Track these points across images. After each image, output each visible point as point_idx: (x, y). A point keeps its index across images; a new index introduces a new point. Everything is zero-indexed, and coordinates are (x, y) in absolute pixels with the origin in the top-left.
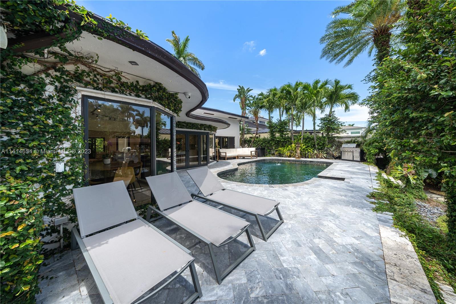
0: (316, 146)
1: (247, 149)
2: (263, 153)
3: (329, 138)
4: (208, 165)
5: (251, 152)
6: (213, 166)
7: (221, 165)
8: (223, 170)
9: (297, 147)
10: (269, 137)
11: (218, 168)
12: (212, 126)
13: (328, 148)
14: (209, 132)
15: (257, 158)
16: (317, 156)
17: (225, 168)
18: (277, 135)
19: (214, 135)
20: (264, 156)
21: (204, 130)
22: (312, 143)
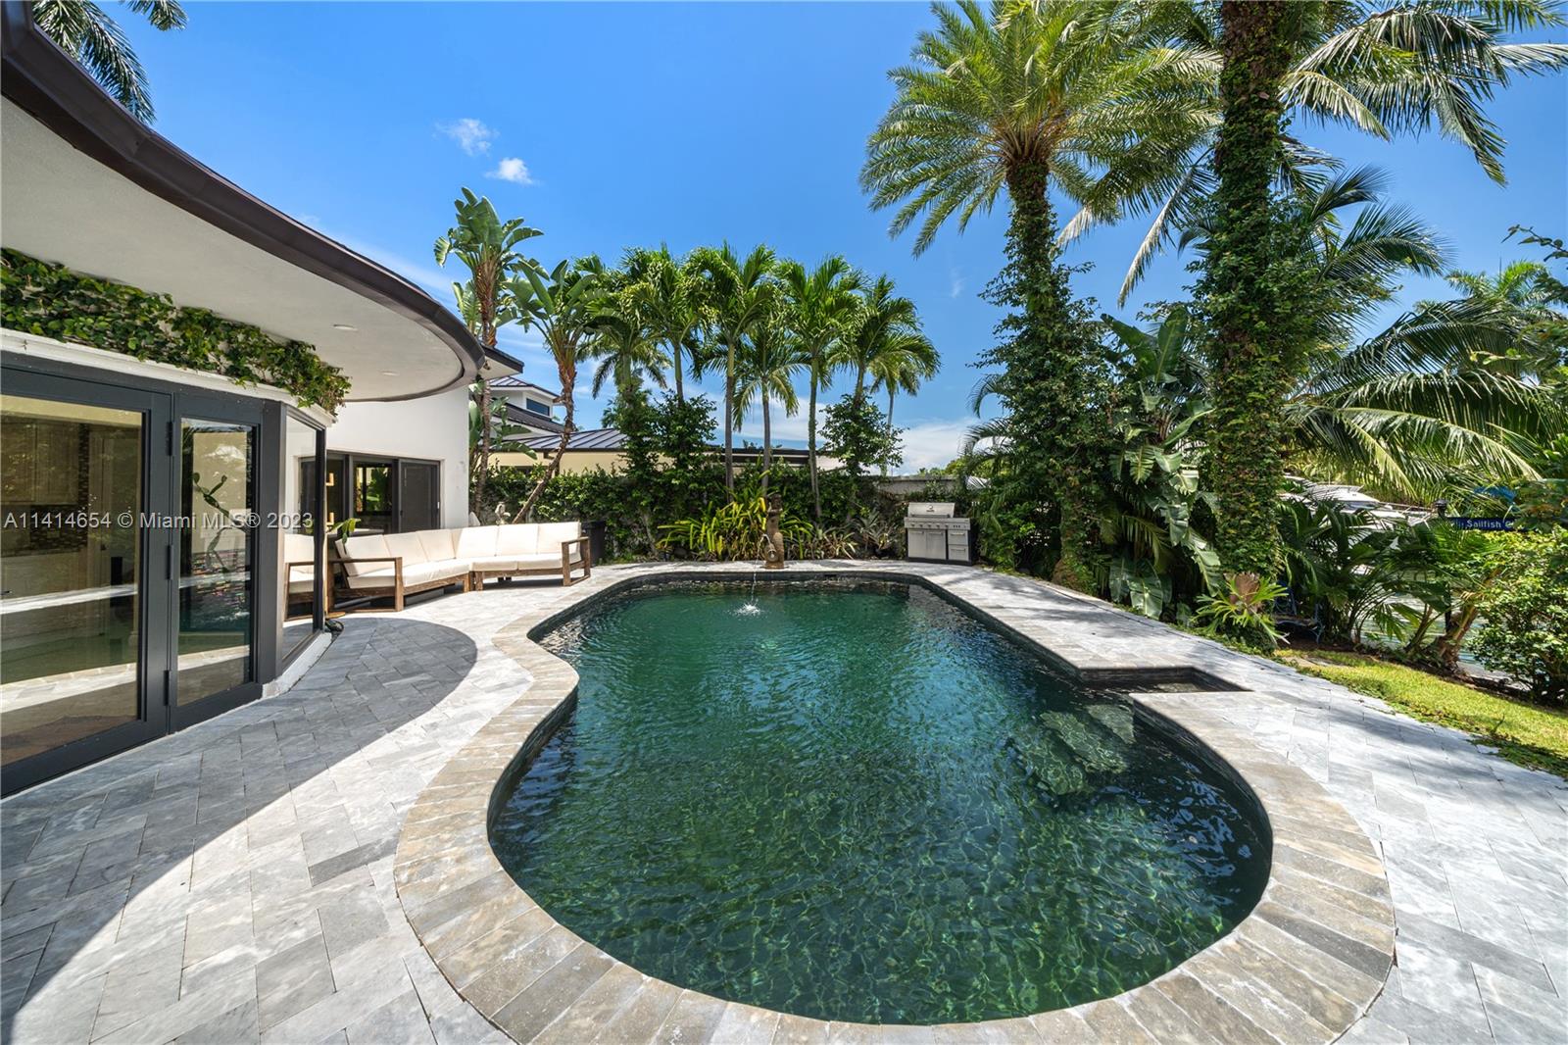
0: (820, 513)
1: (530, 528)
2: (598, 548)
3: (858, 480)
4: (265, 687)
5: (565, 545)
6: (325, 694)
7: (406, 676)
8: (491, 743)
9: (771, 515)
10: (623, 471)
11: (412, 718)
12: (315, 356)
13: (857, 517)
14: (286, 402)
15: (587, 573)
16: (827, 549)
17: (477, 707)
18: (664, 462)
19: (313, 433)
20: (604, 562)
21: (226, 374)
22: (803, 500)
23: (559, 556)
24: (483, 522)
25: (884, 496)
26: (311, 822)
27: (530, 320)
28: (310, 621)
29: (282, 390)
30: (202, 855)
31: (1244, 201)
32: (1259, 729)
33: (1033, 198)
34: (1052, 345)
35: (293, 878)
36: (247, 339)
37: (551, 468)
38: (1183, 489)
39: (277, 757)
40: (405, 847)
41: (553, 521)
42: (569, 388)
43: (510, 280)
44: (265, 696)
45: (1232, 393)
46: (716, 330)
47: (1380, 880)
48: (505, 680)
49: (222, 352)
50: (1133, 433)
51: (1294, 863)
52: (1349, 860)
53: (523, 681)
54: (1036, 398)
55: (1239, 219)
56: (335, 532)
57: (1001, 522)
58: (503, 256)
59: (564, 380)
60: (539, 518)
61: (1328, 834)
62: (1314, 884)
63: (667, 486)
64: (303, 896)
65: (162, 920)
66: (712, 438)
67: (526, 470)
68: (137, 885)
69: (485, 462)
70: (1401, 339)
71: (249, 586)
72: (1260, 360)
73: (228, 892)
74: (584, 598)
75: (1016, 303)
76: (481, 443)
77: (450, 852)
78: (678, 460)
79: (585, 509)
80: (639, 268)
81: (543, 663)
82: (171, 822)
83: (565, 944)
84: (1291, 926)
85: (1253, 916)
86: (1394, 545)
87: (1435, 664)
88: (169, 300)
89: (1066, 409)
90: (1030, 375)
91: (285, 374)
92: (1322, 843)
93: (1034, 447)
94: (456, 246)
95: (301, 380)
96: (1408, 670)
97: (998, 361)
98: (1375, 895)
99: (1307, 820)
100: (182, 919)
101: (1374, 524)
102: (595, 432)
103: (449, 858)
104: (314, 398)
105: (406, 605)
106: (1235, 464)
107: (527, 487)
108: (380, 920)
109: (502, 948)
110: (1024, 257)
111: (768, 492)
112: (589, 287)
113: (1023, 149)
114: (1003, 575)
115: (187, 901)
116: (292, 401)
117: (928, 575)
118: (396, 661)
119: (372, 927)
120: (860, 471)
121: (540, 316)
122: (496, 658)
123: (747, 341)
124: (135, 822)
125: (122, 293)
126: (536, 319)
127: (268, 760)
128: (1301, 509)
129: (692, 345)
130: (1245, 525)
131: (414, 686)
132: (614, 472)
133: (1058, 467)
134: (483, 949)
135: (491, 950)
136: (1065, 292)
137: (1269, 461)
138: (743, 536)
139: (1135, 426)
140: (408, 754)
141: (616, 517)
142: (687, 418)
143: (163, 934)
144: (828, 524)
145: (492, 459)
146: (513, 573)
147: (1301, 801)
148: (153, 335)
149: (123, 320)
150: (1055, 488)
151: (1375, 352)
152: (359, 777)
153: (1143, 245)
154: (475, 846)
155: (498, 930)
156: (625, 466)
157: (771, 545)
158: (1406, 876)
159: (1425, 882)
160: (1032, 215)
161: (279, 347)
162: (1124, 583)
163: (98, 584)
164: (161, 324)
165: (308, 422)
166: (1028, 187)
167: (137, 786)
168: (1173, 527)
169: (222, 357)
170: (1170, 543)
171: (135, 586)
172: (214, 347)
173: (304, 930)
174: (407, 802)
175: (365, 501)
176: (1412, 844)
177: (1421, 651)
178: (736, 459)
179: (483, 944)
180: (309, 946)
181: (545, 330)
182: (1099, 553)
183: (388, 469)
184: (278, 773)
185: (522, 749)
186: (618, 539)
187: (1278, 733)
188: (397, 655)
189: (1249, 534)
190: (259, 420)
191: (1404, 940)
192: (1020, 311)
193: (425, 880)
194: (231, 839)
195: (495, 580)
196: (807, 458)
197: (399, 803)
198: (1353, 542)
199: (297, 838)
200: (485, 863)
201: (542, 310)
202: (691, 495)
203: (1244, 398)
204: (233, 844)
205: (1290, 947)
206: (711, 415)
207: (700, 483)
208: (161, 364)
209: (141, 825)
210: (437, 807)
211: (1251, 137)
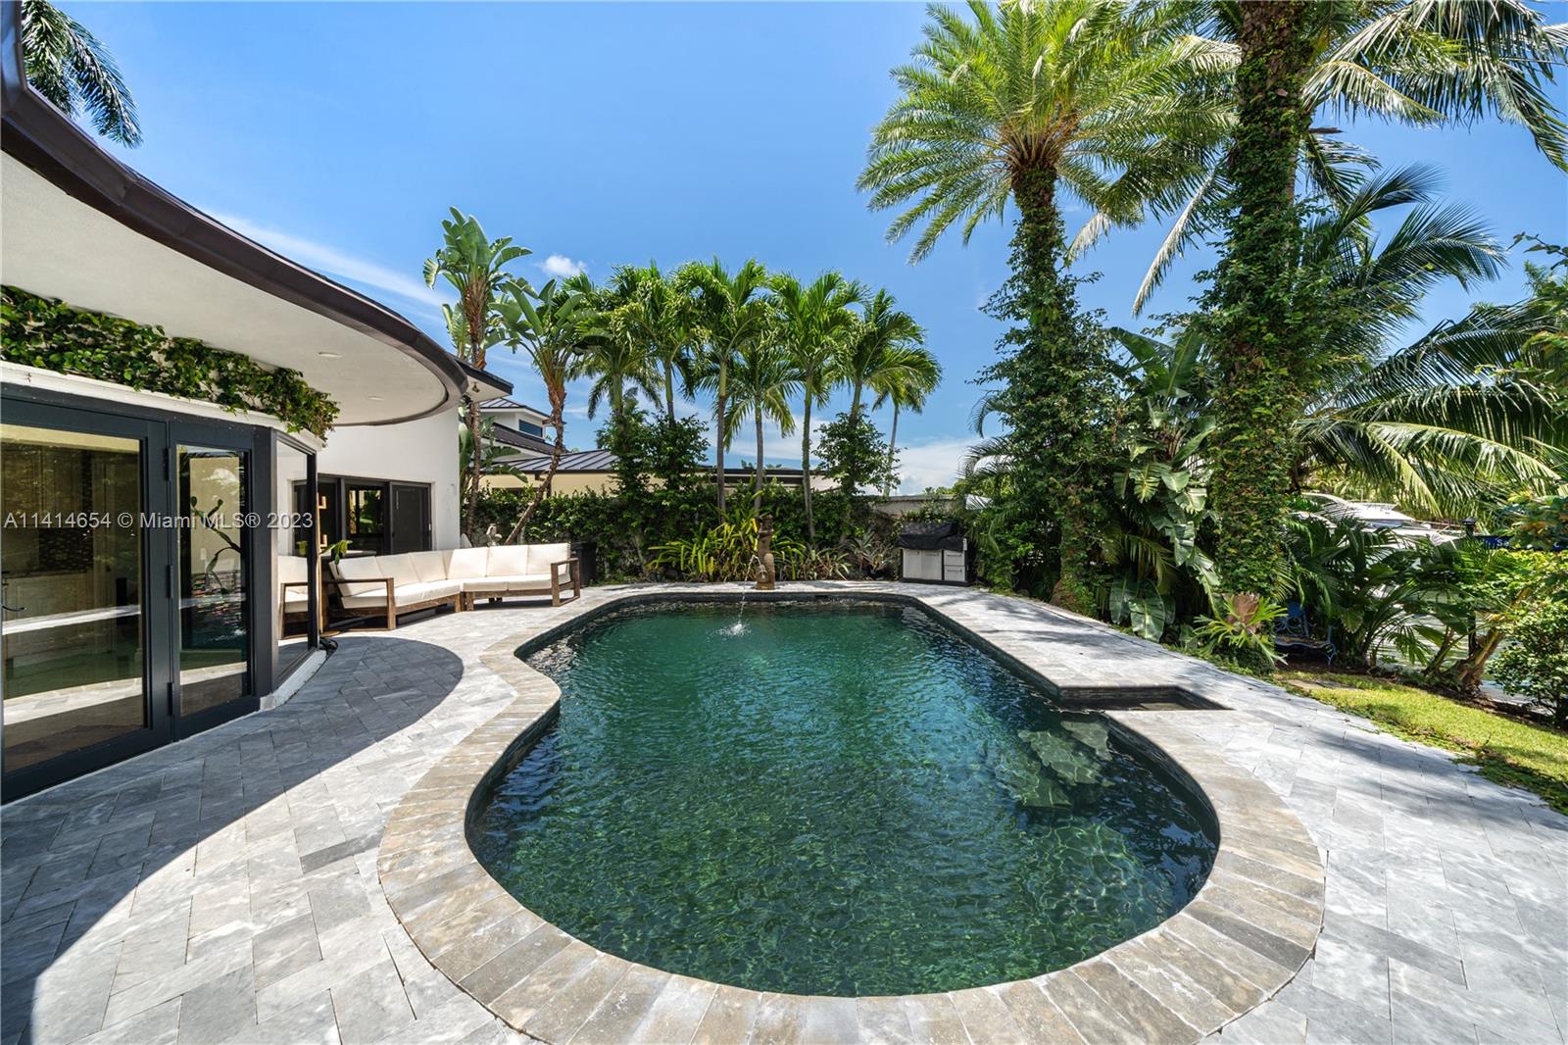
0: (813, 533)
1: (521, 550)
2: (588, 569)
3: (853, 500)
4: (263, 700)
5: (554, 567)
6: (319, 707)
7: (395, 691)
8: (473, 752)
9: (762, 536)
10: (613, 492)
11: (400, 728)
12: (303, 383)
13: (851, 538)
14: (275, 427)
15: (577, 594)
16: (820, 570)
17: (461, 720)
18: (655, 483)
19: (304, 457)
20: (596, 583)
21: (217, 402)
22: (796, 520)
23: (548, 577)
24: (474, 544)
25: (881, 517)
26: (304, 820)
27: (519, 341)
28: (305, 639)
29: (271, 416)
30: (204, 846)
31: (1257, 206)
32: (1231, 745)
33: (1040, 206)
34: (1056, 361)
35: (287, 865)
36: (236, 367)
37: (541, 489)
38: (1190, 508)
39: (273, 763)
40: (387, 842)
41: (544, 543)
42: (558, 409)
43: (498, 302)
44: (262, 709)
45: (1237, 408)
46: (707, 348)
47: (1317, 884)
48: (490, 695)
49: (213, 380)
50: (1138, 450)
51: (1235, 867)
52: (1292, 866)
53: (507, 696)
54: (1037, 415)
55: (1251, 225)
56: (328, 553)
57: (999, 542)
58: (492, 277)
59: (553, 402)
60: (530, 540)
61: (1277, 843)
62: (1249, 887)
63: (657, 507)
64: (294, 881)
65: (170, 900)
66: (703, 458)
67: (517, 492)
68: (147, 871)
69: (476, 485)
70: (1436, 349)
71: (246, 607)
72: (1267, 374)
73: (228, 877)
74: (572, 618)
75: (1019, 317)
76: (471, 465)
77: (429, 846)
78: (669, 481)
79: (577, 531)
80: (629, 286)
81: (527, 680)
82: (176, 818)
83: (529, 924)
84: (1217, 922)
85: (1182, 913)
86: (1416, 565)
87: (1454, 688)
88: (162, 332)
89: (1068, 425)
90: (1033, 391)
91: (274, 401)
92: (1267, 850)
93: (1035, 465)
94: (444, 267)
95: (289, 407)
96: (1424, 694)
97: (999, 377)
98: (1309, 897)
99: (1258, 830)
100: (187, 899)
101: (1396, 542)
102: (587, 453)
103: (428, 852)
104: (303, 424)
105: (398, 625)
106: (1238, 481)
107: (518, 509)
108: (363, 902)
109: (471, 926)
110: (1028, 268)
111: (761, 513)
112: (577, 307)
113: (1030, 153)
114: (999, 596)
115: (191, 884)
116: (281, 427)
117: (922, 595)
118: (386, 677)
119: (356, 907)
120: (855, 491)
121: (528, 337)
122: (482, 674)
123: (740, 359)
124: (145, 817)
125: (117, 326)
126: (524, 340)
127: (266, 765)
128: (1318, 528)
129: (684, 364)
130: (1246, 545)
131: (403, 699)
132: (604, 493)
133: (1059, 486)
134: (454, 927)
135: (462, 928)
136: (1071, 304)
137: (1272, 478)
138: (735, 557)
139: (1142, 443)
140: (394, 761)
141: (607, 538)
142: (678, 439)
143: (170, 911)
144: (822, 544)
145: (483, 481)
146: (503, 593)
147: (1257, 812)
148: (147, 366)
149: (119, 351)
150: (1055, 509)
151: (1407, 363)
152: (348, 781)
153: (1160, 252)
154: (453, 841)
155: (469, 912)
156: (616, 487)
157: (762, 566)
158: (1345, 881)
159: (1363, 888)
160: (1038, 223)
161: (267, 374)
162: (1125, 605)
163: (105, 604)
164: (154, 355)
165: (299, 447)
166: (1034, 194)
167: (146, 787)
168: (1178, 547)
169: (213, 386)
170: (1174, 563)
171: (139, 606)
172: (205, 376)
173: (295, 909)
174: (392, 803)
175: (358, 523)
176: (1360, 853)
177: (1441, 674)
178: (728, 480)
179: (454, 923)
180: (300, 922)
181: (534, 351)
182: (1100, 574)
183: (380, 492)
184: (274, 777)
185: (502, 757)
186: (609, 560)
187: (1249, 749)
188: (389, 671)
189: (1250, 553)
190: (249, 445)
191: (1327, 937)
192: (1024, 325)
193: (406, 870)
194: (231, 833)
195: (486, 601)
196: (801, 477)
197: (385, 804)
198: (1371, 561)
199: (291, 833)
200: (462, 855)
201: (531, 331)
202: (682, 516)
203: (1250, 414)
204: (232, 837)
205: (1212, 939)
206: (703, 435)
207: (691, 504)
208: (156, 394)
209: (150, 820)
210: (420, 807)
211: (1267, 137)
